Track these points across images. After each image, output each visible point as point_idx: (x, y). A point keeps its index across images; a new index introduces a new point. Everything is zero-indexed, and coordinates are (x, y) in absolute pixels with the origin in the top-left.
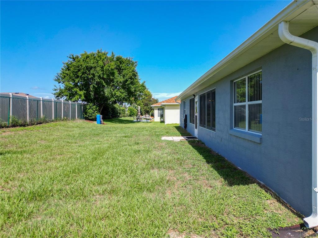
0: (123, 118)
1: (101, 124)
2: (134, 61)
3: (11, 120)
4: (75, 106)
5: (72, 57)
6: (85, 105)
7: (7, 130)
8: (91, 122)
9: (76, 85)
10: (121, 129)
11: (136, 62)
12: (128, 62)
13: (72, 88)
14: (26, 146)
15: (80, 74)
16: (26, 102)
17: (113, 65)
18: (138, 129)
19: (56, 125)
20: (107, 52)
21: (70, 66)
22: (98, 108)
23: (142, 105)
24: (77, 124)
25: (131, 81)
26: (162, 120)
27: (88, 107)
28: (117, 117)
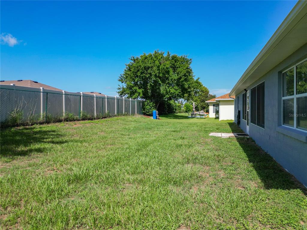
0: (179, 114)
1: (157, 119)
2: (188, 58)
3: (81, 114)
4: (135, 103)
5: (133, 59)
6: (143, 102)
7: (78, 123)
8: (149, 117)
9: (136, 84)
10: (173, 124)
11: (190, 60)
12: (183, 60)
13: (133, 87)
14: (87, 136)
15: (139, 74)
16: (94, 100)
17: (168, 64)
18: (190, 124)
19: (117, 119)
20: (163, 52)
21: (131, 67)
22: (154, 105)
23: (199, 101)
24: (135, 118)
25: (185, 78)
26: (217, 116)
27: (146, 103)
28: (173, 113)
